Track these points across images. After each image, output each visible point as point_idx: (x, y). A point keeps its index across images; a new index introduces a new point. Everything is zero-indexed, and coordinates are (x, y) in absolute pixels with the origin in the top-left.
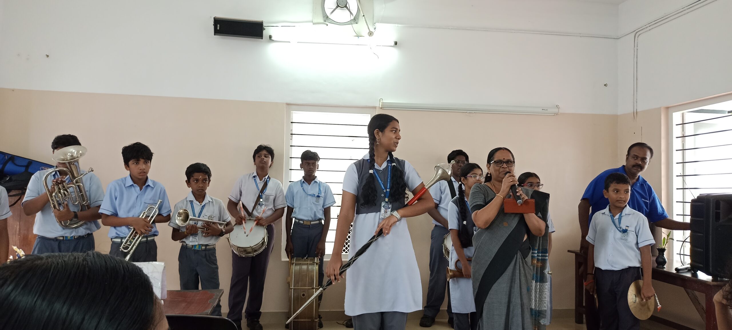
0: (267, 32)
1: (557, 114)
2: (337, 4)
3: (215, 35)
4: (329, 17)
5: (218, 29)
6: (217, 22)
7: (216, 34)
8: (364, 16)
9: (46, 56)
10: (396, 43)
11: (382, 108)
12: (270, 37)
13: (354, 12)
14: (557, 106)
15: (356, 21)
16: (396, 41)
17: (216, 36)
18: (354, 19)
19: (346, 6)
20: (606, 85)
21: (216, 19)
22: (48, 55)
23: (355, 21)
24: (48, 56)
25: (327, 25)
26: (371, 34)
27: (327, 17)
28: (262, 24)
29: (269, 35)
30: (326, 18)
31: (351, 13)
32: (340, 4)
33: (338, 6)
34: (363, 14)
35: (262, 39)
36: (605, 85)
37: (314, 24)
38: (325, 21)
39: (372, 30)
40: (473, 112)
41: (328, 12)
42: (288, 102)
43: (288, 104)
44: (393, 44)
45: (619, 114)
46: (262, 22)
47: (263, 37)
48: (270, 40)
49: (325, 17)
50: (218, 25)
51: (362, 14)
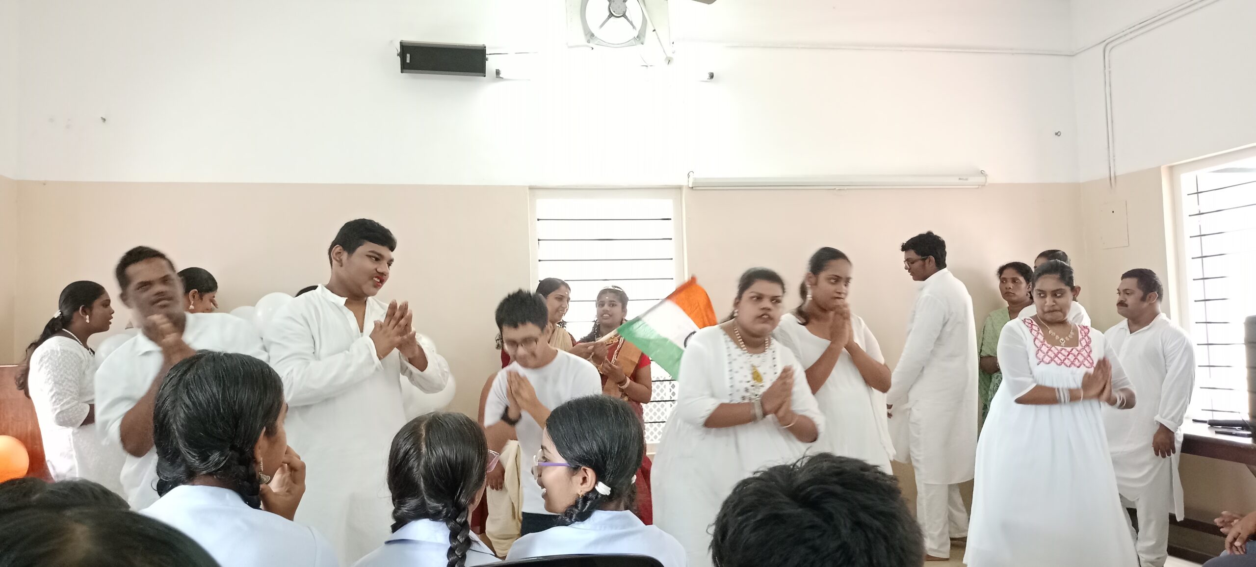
0: (491, 64)
1: (983, 186)
2: (610, 11)
3: (402, 72)
4: (595, 35)
5: (408, 61)
6: (406, 49)
7: (404, 70)
8: (654, 30)
9: (101, 121)
10: (712, 76)
11: (692, 187)
12: (498, 73)
13: (638, 24)
14: (982, 173)
16: (712, 72)
17: (404, 74)
18: (637, 37)
19: (624, 15)
20: (1059, 134)
21: (404, 45)
22: (104, 117)
23: (639, 40)
24: (104, 120)
25: (593, 49)
26: (669, 61)
28: (483, 50)
29: (496, 70)
30: (591, 36)
31: (634, 27)
33: (611, 15)
34: (654, 27)
35: (485, 76)
36: (1056, 134)
37: (570, 47)
38: (588, 42)
39: (670, 55)
40: (846, 188)
41: (594, 28)
42: (533, 184)
43: (531, 188)
44: (708, 76)
45: (1082, 181)
46: (485, 47)
47: (485, 73)
48: (497, 77)
50: (408, 55)
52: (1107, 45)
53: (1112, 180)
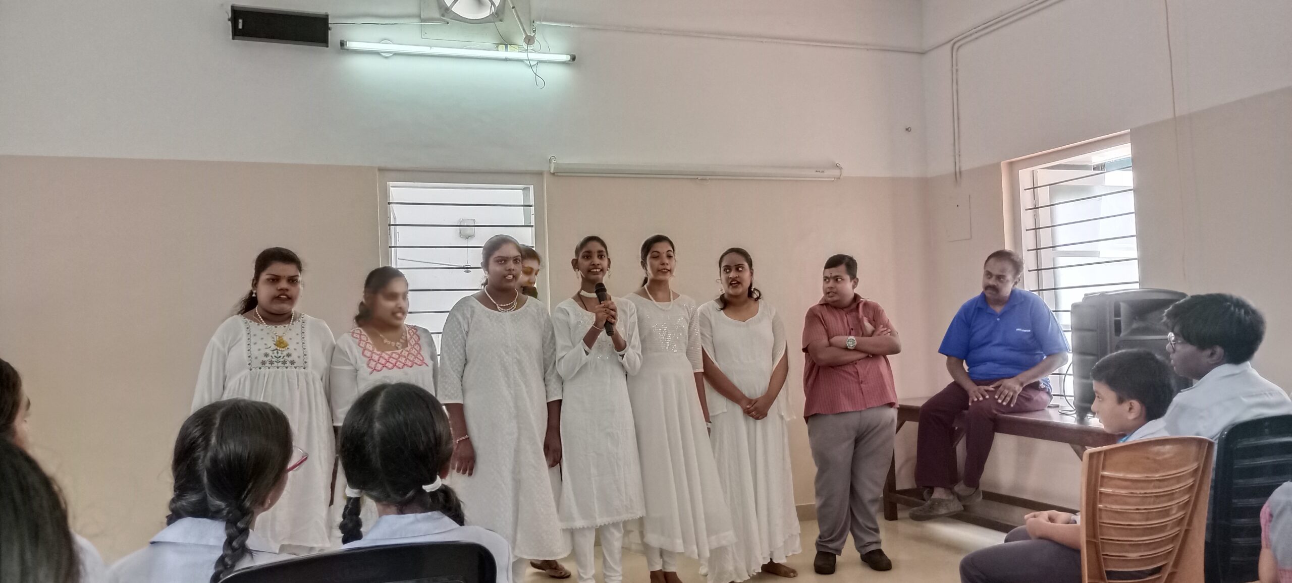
0: (334, 36)
1: (838, 179)
3: (233, 39)
5: (240, 27)
6: (237, 14)
7: (236, 37)
8: (513, 8)
10: (573, 58)
11: (553, 174)
12: (342, 44)
14: (837, 167)
16: (573, 54)
17: (235, 41)
18: (496, 13)
21: (235, 9)
23: (498, 17)
25: (448, 23)
26: (529, 40)
27: (447, 8)
28: (326, 19)
29: (340, 41)
34: (513, 3)
35: (327, 47)
36: (907, 129)
37: (423, 20)
38: (443, 15)
39: (530, 33)
40: (708, 177)
42: (383, 165)
43: (381, 170)
44: (568, 59)
45: (932, 176)
46: (327, 16)
47: (328, 43)
48: (341, 49)
49: (443, 9)
50: (240, 21)
51: (509, 4)
52: (955, 44)
53: (958, 175)
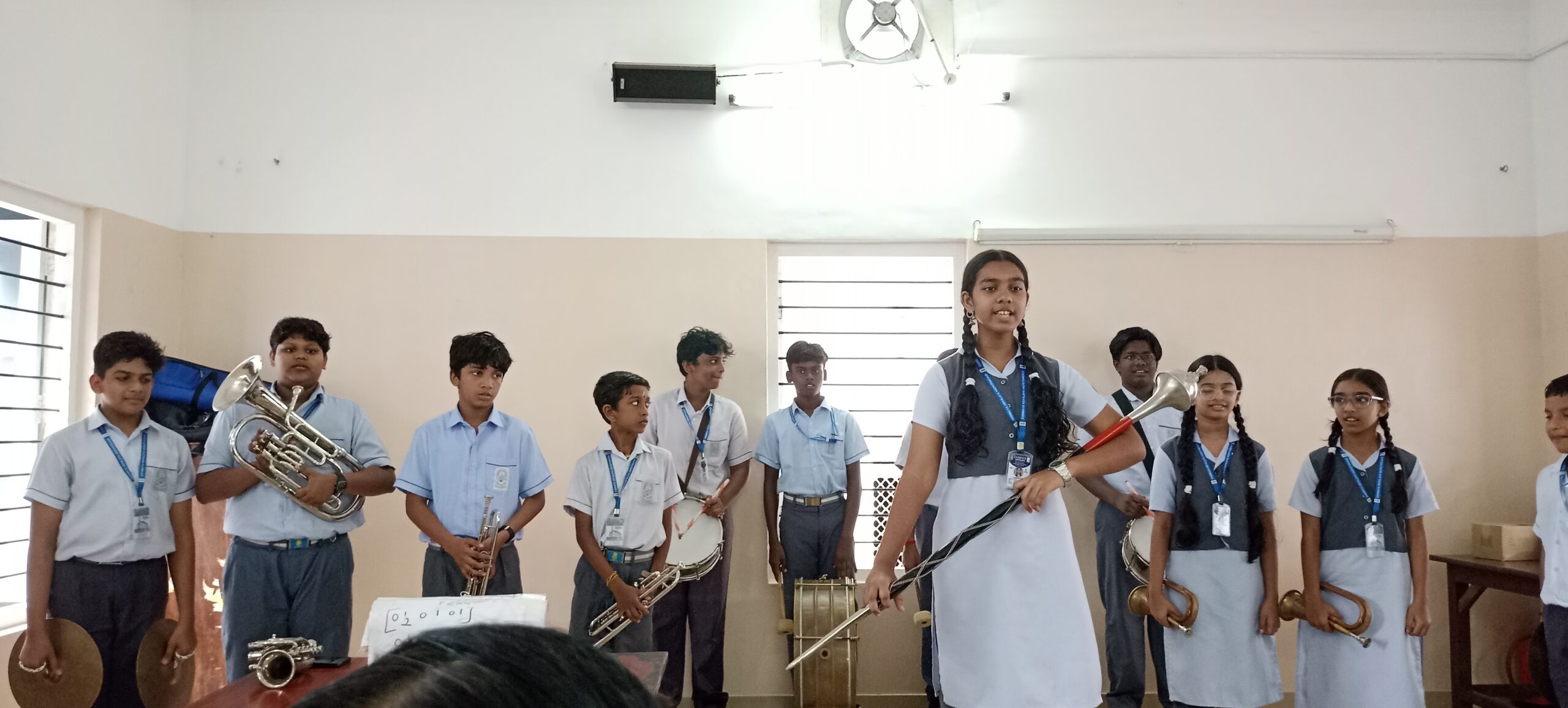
0: (723, 89)
1: (1389, 240)
2: (875, 18)
3: (615, 101)
4: (857, 48)
5: (622, 87)
6: (619, 72)
7: (617, 99)
8: (933, 40)
9: (274, 163)
10: (1007, 97)
11: (978, 242)
12: (731, 99)
13: (912, 33)
14: (1389, 223)
15: (916, 54)
16: (1007, 91)
17: (617, 103)
18: (911, 49)
19: (893, 22)
20: (1505, 169)
21: (617, 67)
22: (277, 159)
23: (914, 53)
24: (278, 162)
25: (853, 66)
26: (950, 79)
27: (853, 48)
28: (712, 72)
29: (730, 96)
30: (850, 49)
31: (905, 36)
32: (879, 18)
33: (876, 23)
34: (932, 35)
35: (715, 104)
36: (1502, 169)
37: (824, 65)
38: (848, 57)
39: (952, 70)
40: (1191, 242)
41: (854, 38)
42: (773, 237)
43: (772, 242)
44: (1002, 98)
45: (1540, 233)
46: (715, 68)
47: (715, 100)
48: (731, 105)
49: (848, 49)
50: (622, 80)
51: (928, 37)
